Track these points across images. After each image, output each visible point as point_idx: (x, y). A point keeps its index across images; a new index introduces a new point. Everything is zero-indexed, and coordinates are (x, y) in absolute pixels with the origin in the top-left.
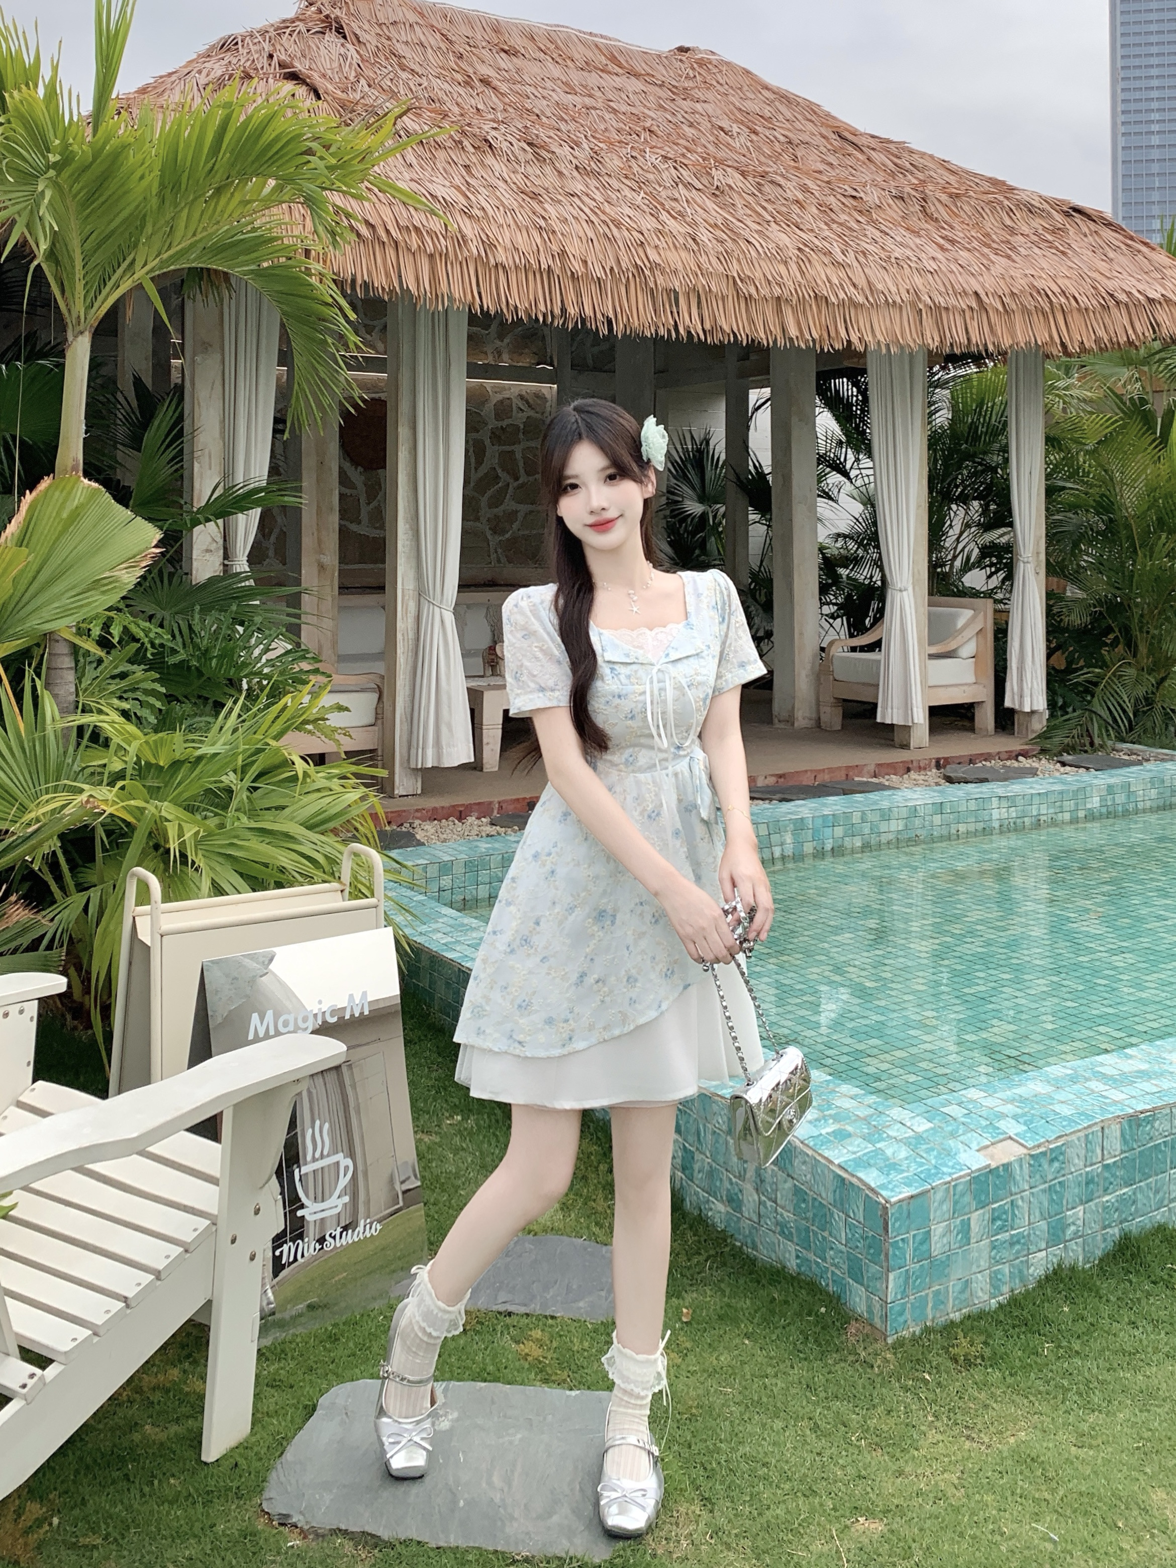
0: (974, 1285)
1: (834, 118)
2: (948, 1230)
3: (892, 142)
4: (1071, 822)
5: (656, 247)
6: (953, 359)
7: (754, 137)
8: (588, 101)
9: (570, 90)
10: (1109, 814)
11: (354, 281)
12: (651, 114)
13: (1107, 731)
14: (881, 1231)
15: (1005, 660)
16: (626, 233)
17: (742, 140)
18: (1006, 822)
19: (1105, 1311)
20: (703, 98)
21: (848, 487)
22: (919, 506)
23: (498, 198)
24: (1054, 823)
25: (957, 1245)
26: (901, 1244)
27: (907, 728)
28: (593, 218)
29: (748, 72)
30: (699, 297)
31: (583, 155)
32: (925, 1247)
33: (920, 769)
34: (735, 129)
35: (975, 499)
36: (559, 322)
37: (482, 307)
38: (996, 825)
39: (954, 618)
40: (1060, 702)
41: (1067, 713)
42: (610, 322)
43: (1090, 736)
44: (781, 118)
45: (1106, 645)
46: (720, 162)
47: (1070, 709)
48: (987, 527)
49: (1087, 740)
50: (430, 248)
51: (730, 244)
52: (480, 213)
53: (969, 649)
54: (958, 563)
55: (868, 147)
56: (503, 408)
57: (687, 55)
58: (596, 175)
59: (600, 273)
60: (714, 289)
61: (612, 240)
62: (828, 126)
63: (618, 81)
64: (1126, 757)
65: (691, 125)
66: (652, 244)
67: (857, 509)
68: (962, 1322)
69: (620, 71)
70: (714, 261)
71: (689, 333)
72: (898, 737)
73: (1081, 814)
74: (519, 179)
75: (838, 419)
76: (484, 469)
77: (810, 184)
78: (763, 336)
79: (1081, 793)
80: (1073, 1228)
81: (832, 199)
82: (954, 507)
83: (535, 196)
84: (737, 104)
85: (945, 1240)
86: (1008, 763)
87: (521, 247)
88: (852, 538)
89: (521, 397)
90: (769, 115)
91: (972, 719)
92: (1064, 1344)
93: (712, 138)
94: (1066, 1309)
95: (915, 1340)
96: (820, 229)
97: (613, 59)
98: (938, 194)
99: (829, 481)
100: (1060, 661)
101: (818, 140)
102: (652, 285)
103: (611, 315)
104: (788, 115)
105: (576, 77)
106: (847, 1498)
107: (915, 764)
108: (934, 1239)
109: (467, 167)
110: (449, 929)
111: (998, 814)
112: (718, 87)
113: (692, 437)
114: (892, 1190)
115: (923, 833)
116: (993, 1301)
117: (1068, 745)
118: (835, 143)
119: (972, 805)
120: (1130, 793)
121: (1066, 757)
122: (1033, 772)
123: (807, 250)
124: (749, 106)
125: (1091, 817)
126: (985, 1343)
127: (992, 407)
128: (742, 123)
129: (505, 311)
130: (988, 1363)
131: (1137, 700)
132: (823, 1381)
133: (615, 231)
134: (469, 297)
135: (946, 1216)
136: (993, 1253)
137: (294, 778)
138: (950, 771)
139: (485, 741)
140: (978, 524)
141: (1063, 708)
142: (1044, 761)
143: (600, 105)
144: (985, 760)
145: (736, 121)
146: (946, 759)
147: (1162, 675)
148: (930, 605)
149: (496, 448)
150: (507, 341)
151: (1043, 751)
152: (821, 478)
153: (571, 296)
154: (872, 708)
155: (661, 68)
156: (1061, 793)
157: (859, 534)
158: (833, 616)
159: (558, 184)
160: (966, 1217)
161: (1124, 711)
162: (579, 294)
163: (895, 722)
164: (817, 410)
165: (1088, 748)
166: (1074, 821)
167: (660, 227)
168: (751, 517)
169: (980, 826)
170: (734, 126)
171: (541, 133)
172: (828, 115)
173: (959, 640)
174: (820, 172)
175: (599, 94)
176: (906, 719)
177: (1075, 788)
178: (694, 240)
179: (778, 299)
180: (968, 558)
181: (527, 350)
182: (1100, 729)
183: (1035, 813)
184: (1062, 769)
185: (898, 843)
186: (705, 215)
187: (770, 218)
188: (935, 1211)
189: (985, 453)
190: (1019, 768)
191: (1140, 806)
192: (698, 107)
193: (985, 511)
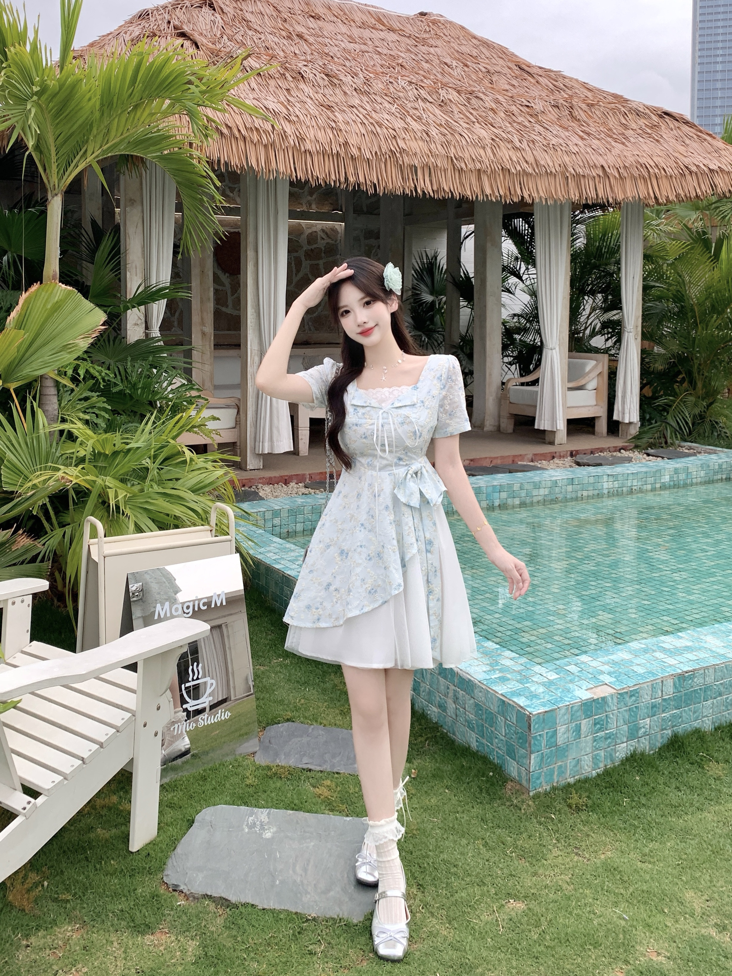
0: (583, 762)
1: (516, 56)
2: (568, 730)
3: (552, 71)
4: (652, 491)
5: (404, 139)
6: (587, 207)
7: (466, 69)
8: (364, 47)
9: (352, 40)
10: (675, 486)
11: (219, 161)
12: (402, 55)
13: (676, 434)
14: (527, 730)
15: (615, 391)
16: (385, 130)
17: (459, 71)
18: (612, 490)
19: (661, 780)
20: (435, 44)
21: (521, 285)
22: (564, 298)
23: (307, 109)
24: (641, 491)
25: (573, 739)
26: (538, 738)
27: (553, 433)
28: (365, 121)
29: (463, 28)
30: (430, 169)
31: (359, 82)
32: (553, 740)
33: (560, 457)
34: (454, 64)
35: (599, 293)
36: (343, 186)
37: (296, 177)
38: (606, 491)
39: (583, 366)
40: (648, 417)
41: (652, 424)
42: (375, 185)
43: (665, 437)
44: (483, 56)
45: (677, 382)
46: (444, 85)
47: (653, 422)
48: (606, 310)
49: (663, 440)
50: (265, 141)
51: (449, 137)
52: (295, 119)
53: (592, 385)
54: (588, 332)
55: (537, 74)
56: (312, 238)
57: (426, 17)
58: (367, 93)
59: (369, 155)
60: (439, 165)
61: (376, 135)
62: (513, 61)
63: (382, 35)
64: (687, 451)
65: (427, 62)
66: (401, 137)
67: (526, 298)
68: (575, 784)
69: (384, 28)
70: (439, 147)
71: (424, 192)
72: (548, 438)
73: (658, 486)
74: (319, 97)
75: (516, 244)
76: (301, 275)
77: (501, 98)
78: (469, 193)
79: (658, 473)
80: (643, 730)
81: (514, 108)
82: (586, 298)
83: (329, 107)
84: (456, 48)
85: (566, 736)
86: (615, 454)
87: (321, 140)
88: (522, 317)
89: (323, 230)
90: (475, 54)
91: (593, 426)
92: (636, 799)
93: (440, 70)
94: (638, 778)
95: (546, 794)
96: (506, 126)
97: (379, 21)
98: (580, 104)
99: (509, 281)
100: (648, 392)
101: (506, 70)
102: (401, 163)
103: (376, 182)
104: (488, 54)
105: (356, 32)
106: (503, 887)
107: (557, 454)
108: (559, 735)
109: (288, 90)
110: (277, 551)
111: (607, 485)
112: (444, 37)
113: (427, 255)
114: (534, 708)
115: (560, 496)
116: (594, 772)
117: (652, 443)
118: (517, 72)
119: (592, 480)
120: (688, 474)
121: (650, 451)
122: (629, 460)
123: (498, 140)
124: (464, 49)
125: (664, 487)
126: (588, 797)
127: (611, 236)
128: (459, 60)
129: (311, 179)
130: (590, 809)
131: (695, 416)
132: (491, 817)
133: (378, 129)
134: (289, 171)
135: (567, 722)
136: (594, 744)
137: (185, 462)
138: (579, 458)
139: (300, 437)
140: (601, 308)
141: (649, 420)
142: (636, 453)
143: (370, 50)
144: (601, 452)
145: (455, 59)
146: (577, 451)
147: (711, 401)
148: (569, 358)
149: (308, 262)
150: (314, 196)
151: (636, 447)
152: (504, 280)
153: (351, 170)
154: (532, 420)
155: (409, 26)
156: (646, 473)
157: (527, 314)
158: (510, 364)
159: (344, 100)
160: (578, 722)
161: (687, 423)
162: (355, 168)
163: (546, 429)
164: (503, 239)
165: (663, 445)
166: (653, 490)
167: (406, 126)
168: (461, 303)
169: (596, 492)
170: (454, 62)
171: (333, 67)
172: (513, 54)
173: (587, 379)
174: (507, 91)
175: (370, 43)
176: (553, 427)
177: (654, 470)
178: (427, 134)
179: (479, 170)
180: (594, 328)
181: (326, 202)
182: (671, 434)
183: (629, 485)
184: (647, 458)
185: (546, 502)
186: (434, 119)
187: (475, 120)
188: (560, 719)
189: (606, 265)
190: (621, 457)
191: (694, 481)
192: (432, 50)
193: (605, 300)
